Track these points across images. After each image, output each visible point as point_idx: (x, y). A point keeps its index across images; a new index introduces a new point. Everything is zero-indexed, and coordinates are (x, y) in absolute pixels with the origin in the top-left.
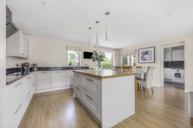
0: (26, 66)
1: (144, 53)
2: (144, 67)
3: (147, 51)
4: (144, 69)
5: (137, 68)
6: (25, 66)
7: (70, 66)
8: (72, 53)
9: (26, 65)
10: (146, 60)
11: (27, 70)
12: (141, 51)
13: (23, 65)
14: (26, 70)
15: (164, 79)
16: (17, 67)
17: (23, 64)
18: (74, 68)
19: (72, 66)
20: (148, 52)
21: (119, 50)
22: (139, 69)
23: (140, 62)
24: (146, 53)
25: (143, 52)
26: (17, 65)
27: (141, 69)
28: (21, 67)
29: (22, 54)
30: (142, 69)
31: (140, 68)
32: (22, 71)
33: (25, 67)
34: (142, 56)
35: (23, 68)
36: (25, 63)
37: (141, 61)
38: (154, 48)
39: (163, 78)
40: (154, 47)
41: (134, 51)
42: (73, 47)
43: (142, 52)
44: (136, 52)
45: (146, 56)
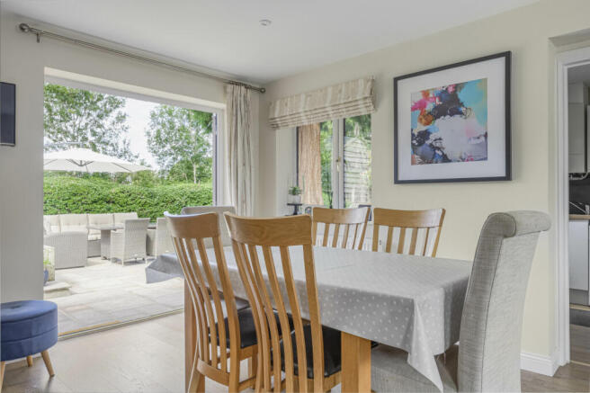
1: (430, 107)
2: (433, 219)
3: (457, 87)
4: (433, 234)
5: (377, 225)
10: (445, 159)
12: (411, 92)
15: (572, 290)
20: (461, 96)
21: (262, 91)
22: (397, 231)
23: (401, 178)
24: (450, 104)
25: (426, 93)
27: (409, 231)
30: (421, 233)
31: (403, 228)
34: (421, 128)
37: (409, 170)
38: (502, 60)
39: (567, 287)
40: (507, 55)
41: (363, 90)
43: (420, 97)
44: (374, 97)
45: (446, 130)
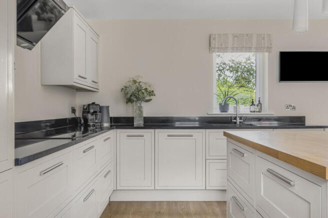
0: (92, 114)
6: (89, 112)
7: (224, 115)
8: (244, 60)
9: (92, 111)
11: (94, 126)
13: (86, 110)
14: (92, 124)
16: (73, 116)
17: (85, 107)
18: (238, 121)
19: (231, 112)
26: (74, 111)
28: (81, 116)
29: (80, 77)
32: (82, 128)
33: (90, 117)
35: (86, 120)
36: (89, 105)
42: (235, 36)
